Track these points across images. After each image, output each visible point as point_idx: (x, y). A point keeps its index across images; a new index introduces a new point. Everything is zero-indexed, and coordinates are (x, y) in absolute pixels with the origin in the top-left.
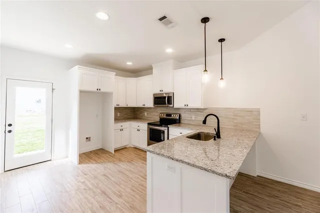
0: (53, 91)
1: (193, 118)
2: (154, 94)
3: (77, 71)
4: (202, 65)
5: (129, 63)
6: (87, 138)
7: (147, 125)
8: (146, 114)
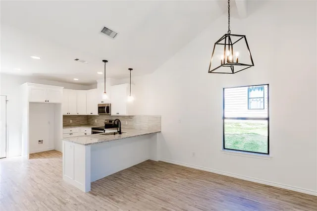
0: (6, 103)
1: (127, 124)
2: (98, 105)
3: (27, 87)
4: (127, 84)
5: (76, 79)
6: (40, 141)
7: (91, 129)
8: (96, 120)
